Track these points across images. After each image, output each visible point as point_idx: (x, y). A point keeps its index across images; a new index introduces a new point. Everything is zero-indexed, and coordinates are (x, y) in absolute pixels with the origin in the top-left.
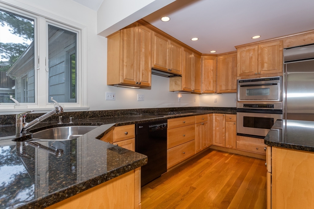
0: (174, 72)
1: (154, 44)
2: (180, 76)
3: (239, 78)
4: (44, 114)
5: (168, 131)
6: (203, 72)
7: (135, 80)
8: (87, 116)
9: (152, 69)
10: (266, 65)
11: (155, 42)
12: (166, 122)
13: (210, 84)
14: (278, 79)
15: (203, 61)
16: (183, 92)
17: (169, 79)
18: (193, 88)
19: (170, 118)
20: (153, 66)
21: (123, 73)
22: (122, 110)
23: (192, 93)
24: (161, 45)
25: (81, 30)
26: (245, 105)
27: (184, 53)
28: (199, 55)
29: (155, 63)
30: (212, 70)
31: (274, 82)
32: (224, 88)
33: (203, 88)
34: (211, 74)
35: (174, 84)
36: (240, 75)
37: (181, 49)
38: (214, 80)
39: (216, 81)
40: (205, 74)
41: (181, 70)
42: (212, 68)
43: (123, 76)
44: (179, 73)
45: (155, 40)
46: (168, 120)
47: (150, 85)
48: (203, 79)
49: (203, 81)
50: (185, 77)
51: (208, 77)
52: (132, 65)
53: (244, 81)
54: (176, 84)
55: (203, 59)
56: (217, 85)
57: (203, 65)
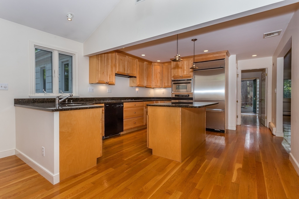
0: (131, 75)
1: (117, 59)
2: (135, 77)
3: (173, 79)
4: (62, 98)
5: (124, 109)
6: (153, 74)
7: (105, 81)
8: (78, 100)
9: (116, 74)
10: (185, 72)
11: (118, 58)
12: (123, 104)
13: (158, 82)
14: (191, 80)
15: (153, 67)
16: (138, 86)
17: (129, 78)
18: (145, 84)
19: (126, 102)
20: (116, 72)
21: (98, 78)
22: (98, 98)
23: (146, 87)
24: (122, 60)
25: (75, 54)
26: (176, 95)
27: (138, 63)
28: (150, 63)
29: (117, 70)
30: (159, 73)
31: (189, 81)
32: (166, 85)
33: (153, 84)
34: (159, 75)
35: (132, 82)
36: (173, 77)
37: (136, 61)
38: (161, 79)
39: (162, 80)
40: (154, 75)
41: (136, 73)
42: (159, 71)
43: (98, 79)
44: (135, 75)
45: (118, 57)
46: (124, 103)
47: (114, 84)
48: (153, 79)
49: (153, 80)
50: (139, 78)
51: (157, 77)
52: (103, 73)
53: (175, 81)
54: (133, 82)
55: (154, 65)
56: (162, 82)
57: (153, 69)
